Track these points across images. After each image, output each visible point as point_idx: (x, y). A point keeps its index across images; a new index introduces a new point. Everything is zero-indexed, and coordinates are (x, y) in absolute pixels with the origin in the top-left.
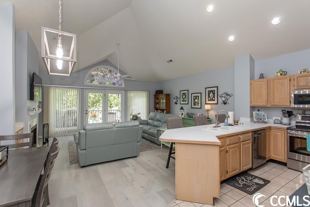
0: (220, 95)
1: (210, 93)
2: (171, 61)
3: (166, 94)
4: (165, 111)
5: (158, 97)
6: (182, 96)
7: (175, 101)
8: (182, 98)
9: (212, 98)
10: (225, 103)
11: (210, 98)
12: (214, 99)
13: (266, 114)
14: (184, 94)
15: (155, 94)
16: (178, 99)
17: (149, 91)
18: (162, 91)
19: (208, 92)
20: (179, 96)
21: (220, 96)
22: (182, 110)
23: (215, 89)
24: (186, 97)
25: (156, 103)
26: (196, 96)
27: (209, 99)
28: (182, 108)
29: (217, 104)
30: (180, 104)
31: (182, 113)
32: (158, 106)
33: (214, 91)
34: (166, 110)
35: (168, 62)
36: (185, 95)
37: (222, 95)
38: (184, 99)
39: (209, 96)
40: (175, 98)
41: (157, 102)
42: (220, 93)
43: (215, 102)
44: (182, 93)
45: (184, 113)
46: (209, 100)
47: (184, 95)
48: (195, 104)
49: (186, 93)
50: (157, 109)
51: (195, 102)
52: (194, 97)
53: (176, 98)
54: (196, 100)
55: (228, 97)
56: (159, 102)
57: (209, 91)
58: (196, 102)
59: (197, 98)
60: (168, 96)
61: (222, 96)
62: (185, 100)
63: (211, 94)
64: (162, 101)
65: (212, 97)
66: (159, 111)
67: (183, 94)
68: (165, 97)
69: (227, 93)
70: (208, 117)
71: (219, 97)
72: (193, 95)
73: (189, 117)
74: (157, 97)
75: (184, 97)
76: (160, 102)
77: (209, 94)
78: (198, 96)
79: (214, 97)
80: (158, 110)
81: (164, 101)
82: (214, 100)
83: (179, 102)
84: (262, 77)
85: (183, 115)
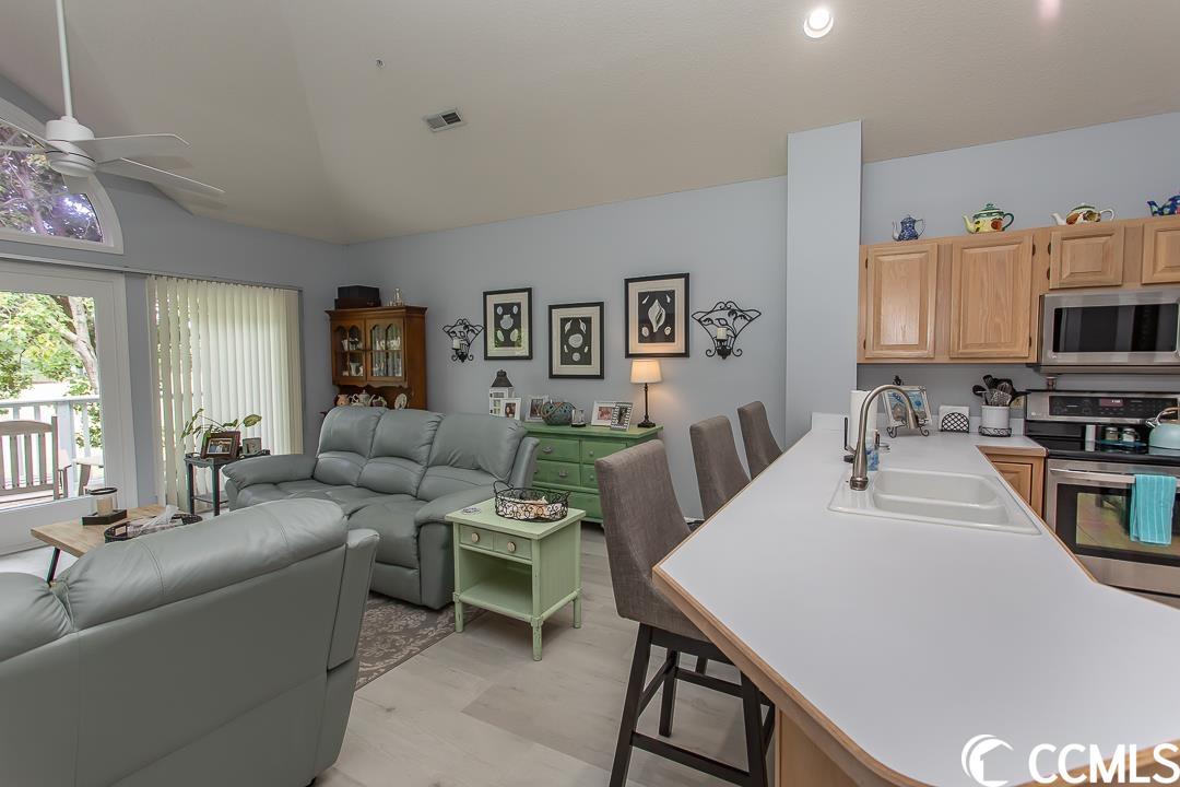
0: (698, 316)
1: (650, 304)
2: (452, 118)
3: (407, 308)
4: (401, 399)
5: (356, 323)
6: (498, 318)
7: (456, 343)
8: (497, 326)
9: (662, 329)
10: (724, 351)
11: (651, 328)
12: (668, 331)
13: (924, 396)
14: (507, 308)
15: (333, 309)
16: (471, 336)
17: (300, 291)
18: (377, 290)
19: (640, 301)
20: (477, 320)
21: (699, 321)
22: (505, 391)
23: (677, 286)
24: (517, 325)
25: (341, 359)
26: (576, 321)
27: (645, 332)
28: (502, 380)
29: (686, 354)
30: (487, 358)
31: (508, 405)
32: (358, 371)
33: (672, 294)
34: (407, 391)
35: (433, 123)
36: (513, 316)
37: (713, 316)
38: (507, 333)
39: (644, 321)
40: (457, 329)
41: (352, 348)
42: (700, 304)
43: (678, 346)
44: (496, 306)
45: (518, 402)
46: (642, 339)
47: (504, 313)
48: (566, 360)
49: (519, 305)
50: (348, 389)
51: (569, 346)
52: (564, 321)
53: (461, 328)
54: (576, 340)
55: (740, 323)
56: (365, 350)
57: (642, 296)
58: (572, 350)
59: (583, 326)
60: (415, 320)
61: (709, 319)
62: (514, 335)
63: (655, 311)
64: (379, 346)
65: (658, 322)
66: (362, 396)
67: (500, 311)
68: (397, 323)
69: (734, 307)
70: (647, 417)
71: (694, 324)
72: (558, 314)
73: (550, 421)
74: (348, 324)
75: (507, 322)
76: (369, 350)
77: (644, 310)
78: (588, 321)
79: (670, 320)
80: (359, 391)
81: (395, 344)
82: (671, 339)
83: (476, 349)
84: (909, 231)
85: (512, 412)
